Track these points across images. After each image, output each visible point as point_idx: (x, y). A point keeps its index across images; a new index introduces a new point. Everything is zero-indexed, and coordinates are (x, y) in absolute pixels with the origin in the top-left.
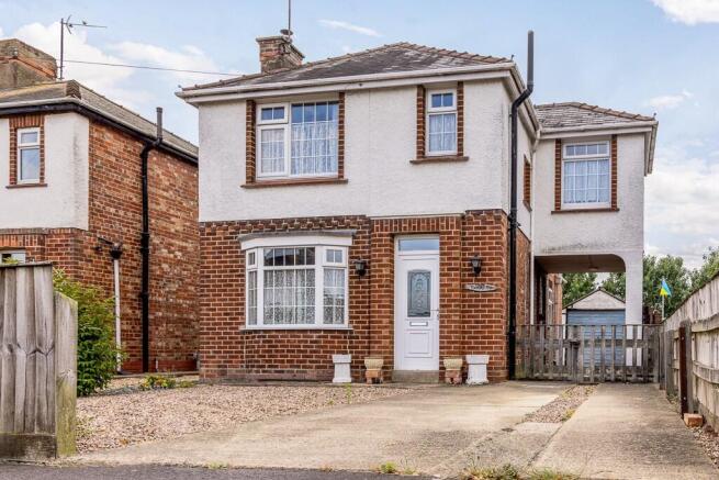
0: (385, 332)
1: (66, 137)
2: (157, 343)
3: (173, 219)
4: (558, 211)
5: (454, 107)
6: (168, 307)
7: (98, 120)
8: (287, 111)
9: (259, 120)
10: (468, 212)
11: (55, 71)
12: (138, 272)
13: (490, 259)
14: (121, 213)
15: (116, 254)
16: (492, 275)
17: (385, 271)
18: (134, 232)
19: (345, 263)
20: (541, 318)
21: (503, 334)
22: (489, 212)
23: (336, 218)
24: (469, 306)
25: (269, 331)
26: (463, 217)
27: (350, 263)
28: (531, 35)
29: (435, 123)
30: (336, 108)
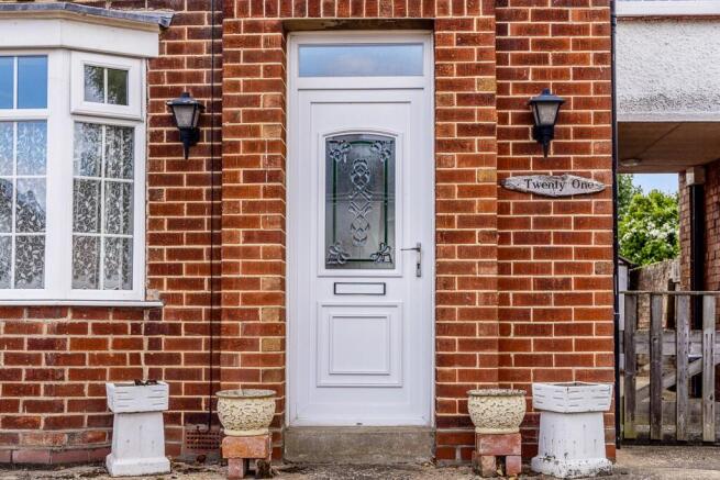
13: (580, 104)
16: (586, 148)
24: (520, 238)
27: (153, 107)
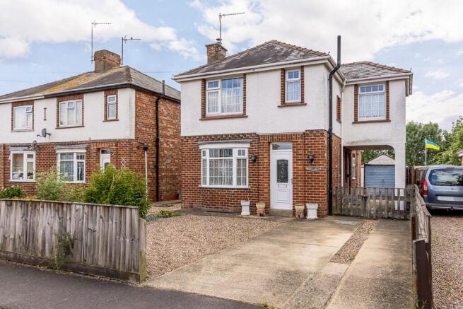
0: (266, 190)
1: (126, 98)
2: (162, 188)
3: (169, 129)
4: (356, 122)
5: (299, 78)
6: (167, 170)
7: (139, 89)
8: (220, 83)
9: (207, 88)
10: (306, 131)
11: (119, 61)
12: (154, 156)
13: (318, 155)
14: (148, 129)
15: (146, 149)
16: (319, 163)
17: (266, 160)
18: (153, 138)
19: (246, 156)
20: (348, 176)
21: (326, 192)
22: (317, 131)
23: (242, 134)
24: (308, 178)
25: (212, 188)
26: (304, 133)
27: (249, 156)
28: (339, 38)
29: (290, 86)
30: (242, 81)
